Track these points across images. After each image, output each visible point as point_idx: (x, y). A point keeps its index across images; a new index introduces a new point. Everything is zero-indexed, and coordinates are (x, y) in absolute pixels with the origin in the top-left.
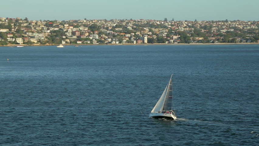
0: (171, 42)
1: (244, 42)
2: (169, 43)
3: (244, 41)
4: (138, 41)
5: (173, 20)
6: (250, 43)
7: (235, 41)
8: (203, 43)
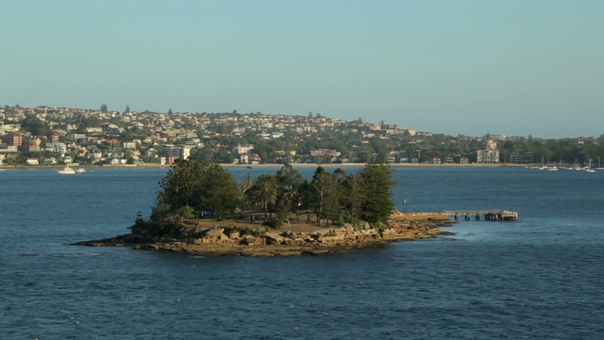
0: (244, 160)
1: (404, 162)
2: (240, 163)
3: (404, 159)
4: (170, 158)
5: (128, 110)
6: (417, 164)
7: (385, 160)
8: (316, 163)
